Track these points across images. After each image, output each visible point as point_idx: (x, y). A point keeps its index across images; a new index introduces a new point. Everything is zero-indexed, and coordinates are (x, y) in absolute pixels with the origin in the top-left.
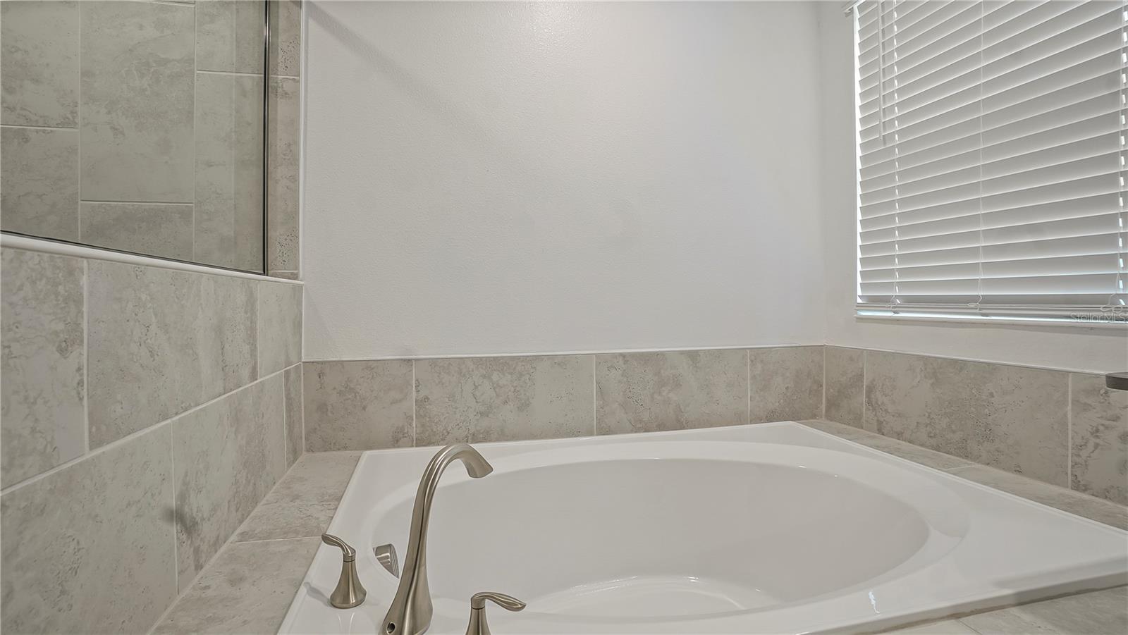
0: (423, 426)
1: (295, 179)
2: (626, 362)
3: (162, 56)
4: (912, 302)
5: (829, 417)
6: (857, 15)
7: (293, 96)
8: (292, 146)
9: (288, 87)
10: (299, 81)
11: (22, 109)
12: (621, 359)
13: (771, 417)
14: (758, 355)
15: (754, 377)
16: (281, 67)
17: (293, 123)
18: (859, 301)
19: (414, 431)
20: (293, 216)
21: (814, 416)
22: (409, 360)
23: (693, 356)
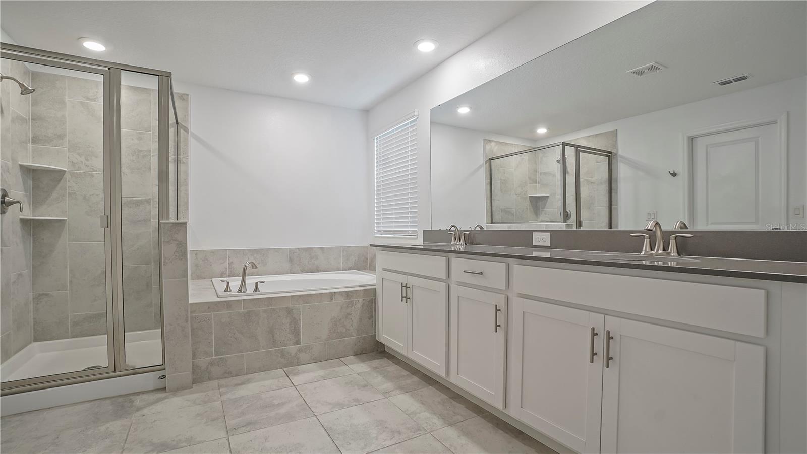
0: (231, 271)
1: (187, 191)
2: (299, 251)
3: (140, 149)
4: (386, 232)
5: (370, 269)
6: (376, 141)
7: (186, 164)
8: (186, 180)
9: (184, 160)
10: (188, 158)
11: (91, 166)
12: (297, 250)
13: (350, 269)
14: (345, 249)
15: (343, 256)
16: (182, 154)
17: (186, 172)
18: (375, 231)
19: (228, 272)
20: (187, 203)
21: (365, 269)
22: (226, 250)
23: (322, 249)
